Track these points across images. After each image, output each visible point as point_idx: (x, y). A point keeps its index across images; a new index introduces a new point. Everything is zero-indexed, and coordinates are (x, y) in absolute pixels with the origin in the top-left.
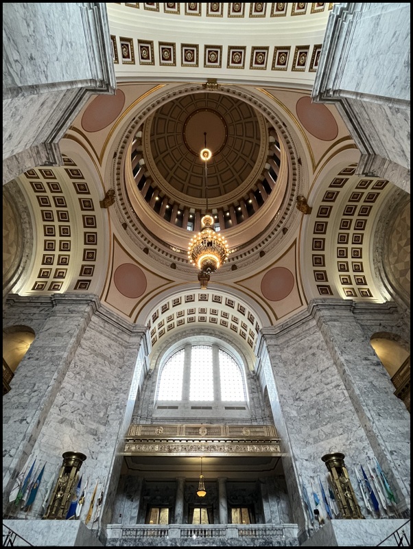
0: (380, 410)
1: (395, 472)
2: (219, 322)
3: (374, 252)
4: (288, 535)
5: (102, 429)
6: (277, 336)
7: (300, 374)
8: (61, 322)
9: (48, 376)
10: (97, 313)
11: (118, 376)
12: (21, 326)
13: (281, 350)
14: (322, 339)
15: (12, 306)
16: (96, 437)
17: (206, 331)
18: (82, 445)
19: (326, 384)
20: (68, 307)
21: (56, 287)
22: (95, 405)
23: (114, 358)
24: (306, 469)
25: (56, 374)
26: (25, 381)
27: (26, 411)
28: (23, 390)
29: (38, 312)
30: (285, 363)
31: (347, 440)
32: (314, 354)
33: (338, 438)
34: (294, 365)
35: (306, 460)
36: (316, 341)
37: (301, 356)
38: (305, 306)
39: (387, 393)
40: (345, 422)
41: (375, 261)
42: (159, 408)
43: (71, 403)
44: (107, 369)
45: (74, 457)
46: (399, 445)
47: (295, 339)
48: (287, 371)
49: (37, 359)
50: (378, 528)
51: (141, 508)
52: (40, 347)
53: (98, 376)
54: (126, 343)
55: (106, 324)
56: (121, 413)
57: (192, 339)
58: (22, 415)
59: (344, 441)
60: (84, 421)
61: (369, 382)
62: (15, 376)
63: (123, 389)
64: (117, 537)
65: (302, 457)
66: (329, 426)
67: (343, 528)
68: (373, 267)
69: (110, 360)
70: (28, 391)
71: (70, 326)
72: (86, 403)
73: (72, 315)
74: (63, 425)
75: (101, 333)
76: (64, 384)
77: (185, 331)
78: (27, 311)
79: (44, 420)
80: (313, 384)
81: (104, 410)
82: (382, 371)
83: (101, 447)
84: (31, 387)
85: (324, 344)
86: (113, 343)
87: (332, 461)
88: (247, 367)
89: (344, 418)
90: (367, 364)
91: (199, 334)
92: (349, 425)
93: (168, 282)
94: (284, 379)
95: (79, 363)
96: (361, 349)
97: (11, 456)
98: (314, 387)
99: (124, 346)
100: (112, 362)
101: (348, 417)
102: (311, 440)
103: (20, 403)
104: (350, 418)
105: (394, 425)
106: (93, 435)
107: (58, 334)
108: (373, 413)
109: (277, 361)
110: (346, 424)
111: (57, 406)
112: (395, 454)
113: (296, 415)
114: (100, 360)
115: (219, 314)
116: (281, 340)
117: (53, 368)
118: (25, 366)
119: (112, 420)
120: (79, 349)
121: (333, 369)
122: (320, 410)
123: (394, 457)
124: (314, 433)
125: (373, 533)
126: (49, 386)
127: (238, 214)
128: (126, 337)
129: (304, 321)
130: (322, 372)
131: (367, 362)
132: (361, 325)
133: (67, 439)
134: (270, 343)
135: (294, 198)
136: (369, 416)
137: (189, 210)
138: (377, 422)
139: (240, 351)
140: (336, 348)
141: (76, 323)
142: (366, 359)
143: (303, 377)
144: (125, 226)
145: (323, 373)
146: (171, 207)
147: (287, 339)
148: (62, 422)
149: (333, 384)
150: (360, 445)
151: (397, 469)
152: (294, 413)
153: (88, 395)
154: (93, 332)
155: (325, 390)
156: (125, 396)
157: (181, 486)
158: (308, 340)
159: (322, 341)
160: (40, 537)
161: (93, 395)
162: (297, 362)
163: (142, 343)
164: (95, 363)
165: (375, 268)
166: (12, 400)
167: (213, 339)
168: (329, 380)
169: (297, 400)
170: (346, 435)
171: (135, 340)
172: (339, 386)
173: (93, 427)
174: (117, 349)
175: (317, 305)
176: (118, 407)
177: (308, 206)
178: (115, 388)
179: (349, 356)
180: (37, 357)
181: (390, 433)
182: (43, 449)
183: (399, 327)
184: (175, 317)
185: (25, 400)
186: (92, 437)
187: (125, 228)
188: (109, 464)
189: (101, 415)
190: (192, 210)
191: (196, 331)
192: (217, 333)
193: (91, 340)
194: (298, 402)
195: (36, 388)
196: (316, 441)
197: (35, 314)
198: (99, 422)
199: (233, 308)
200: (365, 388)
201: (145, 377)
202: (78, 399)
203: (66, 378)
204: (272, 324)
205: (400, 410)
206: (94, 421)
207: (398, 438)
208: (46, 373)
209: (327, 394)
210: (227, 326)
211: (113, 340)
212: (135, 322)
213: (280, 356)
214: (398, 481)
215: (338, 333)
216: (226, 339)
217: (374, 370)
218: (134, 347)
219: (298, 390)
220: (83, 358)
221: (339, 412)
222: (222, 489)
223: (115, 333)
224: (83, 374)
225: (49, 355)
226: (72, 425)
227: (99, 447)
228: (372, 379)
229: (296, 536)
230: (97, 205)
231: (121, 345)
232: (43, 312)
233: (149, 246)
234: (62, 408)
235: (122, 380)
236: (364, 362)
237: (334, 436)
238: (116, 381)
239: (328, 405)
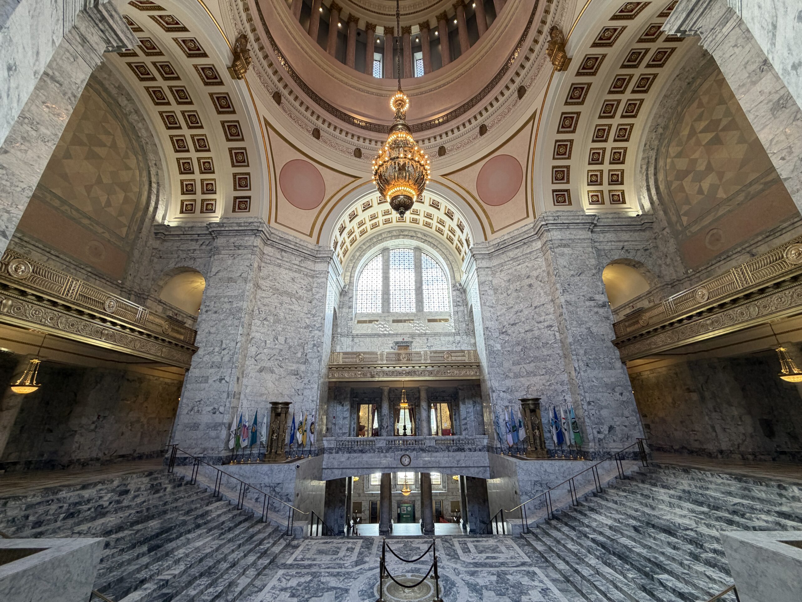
0: (590, 359)
1: (587, 420)
2: (421, 223)
3: (650, 132)
4: (479, 443)
5: (303, 368)
6: (490, 256)
7: (511, 306)
8: (230, 262)
9: (233, 332)
10: (269, 242)
11: (309, 312)
12: (184, 267)
13: (494, 274)
14: (544, 268)
15: (164, 241)
16: (298, 377)
17: (406, 233)
18: (286, 386)
19: (538, 323)
20: (232, 240)
21: (209, 207)
22: (290, 347)
23: (301, 293)
24: (502, 399)
25: (240, 328)
26: (211, 338)
27: (222, 370)
28: (212, 348)
29: (197, 247)
30: (496, 290)
31: (548, 381)
32: (530, 286)
33: (539, 377)
34: (505, 295)
35: (504, 392)
36: (536, 269)
37: (515, 284)
38: (531, 219)
39: (603, 340)
40: (549, 364)
41: (647, 147)
42: (359, 322)
43: (265, 351)
44: (296, 307)
45: (280, 406)
46: (599, 396)
47: (511, 262)
48: (497, 300)
49: (216, 312)
50: (557, 468)
51: (352, 406)
52: (215, 297)
53: (287, 317)
54: (312, 272)
55: (283, 253)
56: (318, 352)
57: (389, 244)
58: (219, 374)
59: (544, 381)
60: (283, 365)
61: (586, 328)
62: (198, 333)
63: (317, 326)
64: (332, 446)
65: (500, 388)
66: (532, 365)
67: (525, 468)
68: (641, 155)
69: (297, 296)
70: (217, 349)
71: (241, 268)
72: (281, 347)
73: (240, 252)
74: (263, 373)
75: (280, 266)
76: (253, 335)
77: (381, 234)
78: (185, 247)
79: (243, 373)
80: (523, 319)
81: (302, 350)
82: (605, 315)
83: (305, 384)
84: (219, 345)
85: (545, 274)
86: (296, 275)
87: (528, 404)
88: (454, 277)
89: (549, 360)
90: (590, 306)
91: (397, 237)
92: (553, 367)
93: (353, 179)
94: (492, 310)
95: (263, 308)
96: (588, 286)
97: (221, 413)
98: (523, 322)
99: (309, 276)
100: (300, 298)
101: (554, 360)
102: (511, 375)
103: (213, 362)
104: (556, 361)
105: (600, 375)
106: (295, 375)
107: (230, 280)
108: (581, 363)
109: (487, 288)
110: (549, 367)
111: (251, 357)
112: (593, 404)
113: (500, 349)
114: (286, 299)
115: (422, 214)
116: (495, 262)
117: (236, 322)
118: (204, 320)
119: (311, 358)
120: (259, 291)
121: (549, 306)
122: (526, 348)
123: (590, 407)
124: (516, 369)
125: (551, 471)
126: (237, 343)
127: (453, 34)
128: (309, 264)
129: (526, 242)
130: (536, 308)
131: (592, 303)
132: (598, 250)
133: (270, 385)
134: (481, 265)
135: (546, 29)
136: (576, 366)
137: (374, 31)
138: (582, 373)
139: (446, 258)
140: (558, 286)
141: (247, 263)
142: (591, 299)
143: (513, 310)
144: (277, 97)
145: (537, 310)
146: (346, 24)
147: (503, 261)
148: (261, 370)
149: (546, 324)
150: (560, 388)
151: (589, 418)
152: (498, 347)
153: (281, 339)
154: (271, 268)
155: (536, 329)
156: (320, 334)
157: (386, 393)
158: (527, 266)
159: (544, 271)
160: (266, 477)
161: (286, 338)
162: (509, 292)
163: (330, 270)
164: (281, 304)
165: (643, 159)
166: (204, 359)
167: (415, 243)
168: (542, 319)
169: (503, 333)
170: (547, 377)
171: (320, 267)
172: (551, 326)
173: (293, 368)
174: (302, 281)
175: (547, 224)
176: (314, 345)
177: (565, 57)
178: (308, 326)
179: (571, 296)
180: (215, 309)
181: (593, 384)
182: (250, 398)
183: (646, 250)
184: (367, 220)
185: (217, 359)
186: (295, 377)
187: (279, 102)
188: (315, 399)
189: (299, 355)
190: (380, 31)
191: (395, 233)
192: (419, 235)
193: (271, 278)
194: (504, 336)
195: (224, 346)
196: (517, 376)
197: (195, 250)
198: (298, 362)
199: (439, 209)
200: (580, 335)
201: (341, 294)
202: (272, 346)
203: (253, 327)
204: (486, 239)
205: (612, 359)
206: (293, 362)
207: (600, 390)
208: (230, 328)
209: (537, 333)
210: (431, 228)
211: (296, 271)
212: (318, 242)
213: (491, 281)
214: (587, 428)
215: (565, 264)
216: (430, 243)
217: (597, 313)
218: (322, 275)
219: (505, 323)
220: (266, 301)
221: (545, 353)
222: (423, 395)
223: (297, 263)
224: (271, 319)
225: (227, 306)
226: (272, 372)
227: (303, 384)
228: (591, 324)
229: (485, 444)
230: (225, 74)
231: (306, 275)
232: (204, 247)
233: (319, 123)
234: (257, 358)
235: (314, 316)
236: (588, 303)
237: (535, 375)
238: (308, 318)
239: (535, 344)
